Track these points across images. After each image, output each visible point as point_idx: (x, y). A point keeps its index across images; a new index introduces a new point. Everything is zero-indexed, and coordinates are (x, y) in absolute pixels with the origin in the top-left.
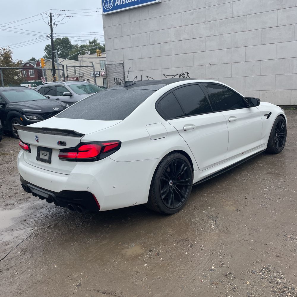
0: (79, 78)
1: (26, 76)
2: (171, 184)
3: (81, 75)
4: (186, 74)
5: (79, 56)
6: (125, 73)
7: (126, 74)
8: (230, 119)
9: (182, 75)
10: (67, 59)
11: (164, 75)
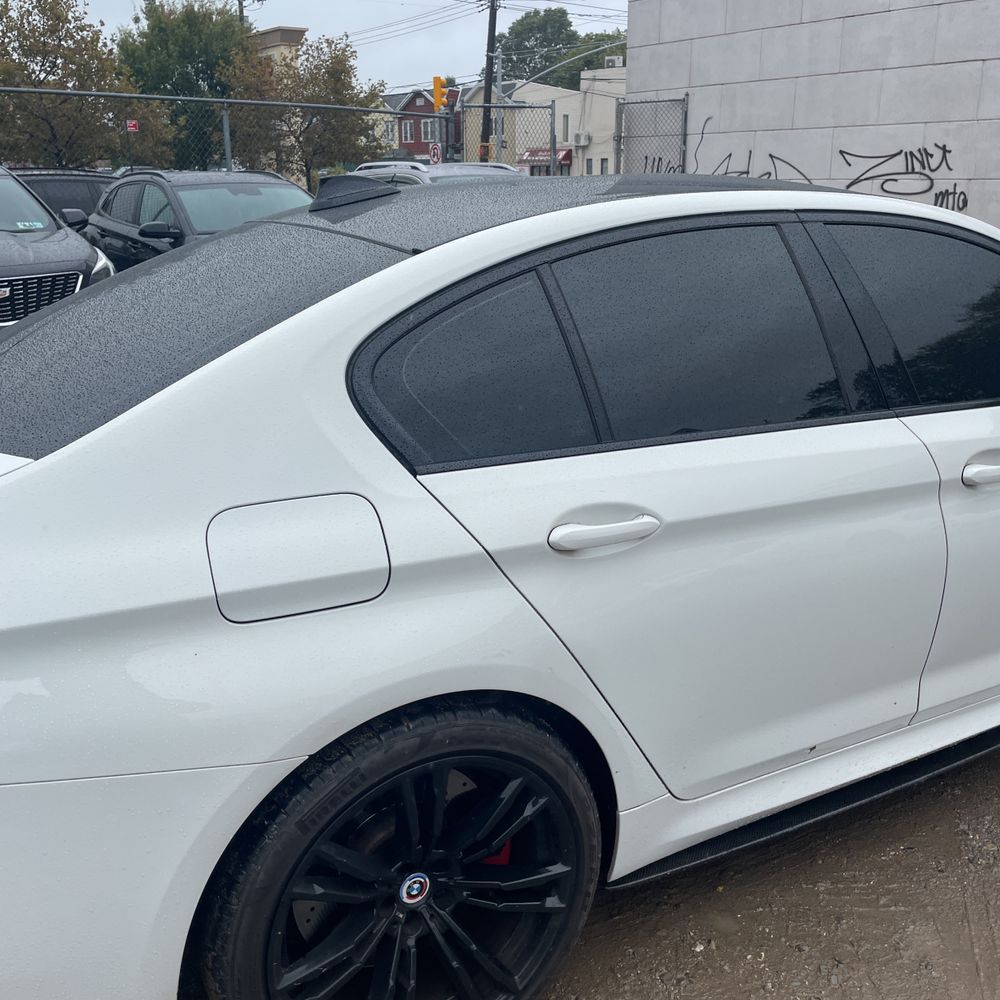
0: (574, 154)
1: (412, 139)
2: (410, 896)
3: (583, 142)
4: (938, 154)
5: (585, 74)
6: (689, 137)
7: (692, 141)
8: (971, 472)
9: (918, 156)
10: (533, 81)
11: (841, 152)
